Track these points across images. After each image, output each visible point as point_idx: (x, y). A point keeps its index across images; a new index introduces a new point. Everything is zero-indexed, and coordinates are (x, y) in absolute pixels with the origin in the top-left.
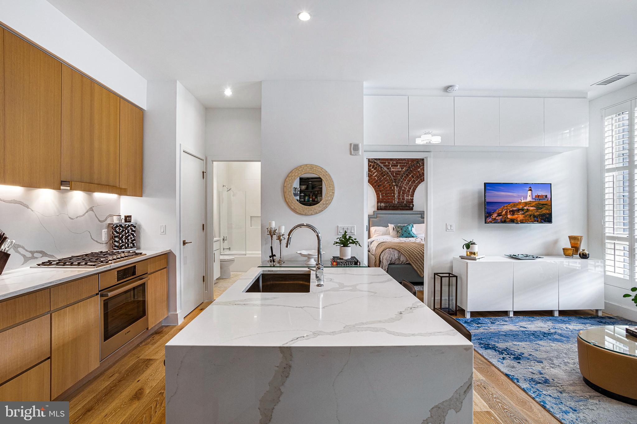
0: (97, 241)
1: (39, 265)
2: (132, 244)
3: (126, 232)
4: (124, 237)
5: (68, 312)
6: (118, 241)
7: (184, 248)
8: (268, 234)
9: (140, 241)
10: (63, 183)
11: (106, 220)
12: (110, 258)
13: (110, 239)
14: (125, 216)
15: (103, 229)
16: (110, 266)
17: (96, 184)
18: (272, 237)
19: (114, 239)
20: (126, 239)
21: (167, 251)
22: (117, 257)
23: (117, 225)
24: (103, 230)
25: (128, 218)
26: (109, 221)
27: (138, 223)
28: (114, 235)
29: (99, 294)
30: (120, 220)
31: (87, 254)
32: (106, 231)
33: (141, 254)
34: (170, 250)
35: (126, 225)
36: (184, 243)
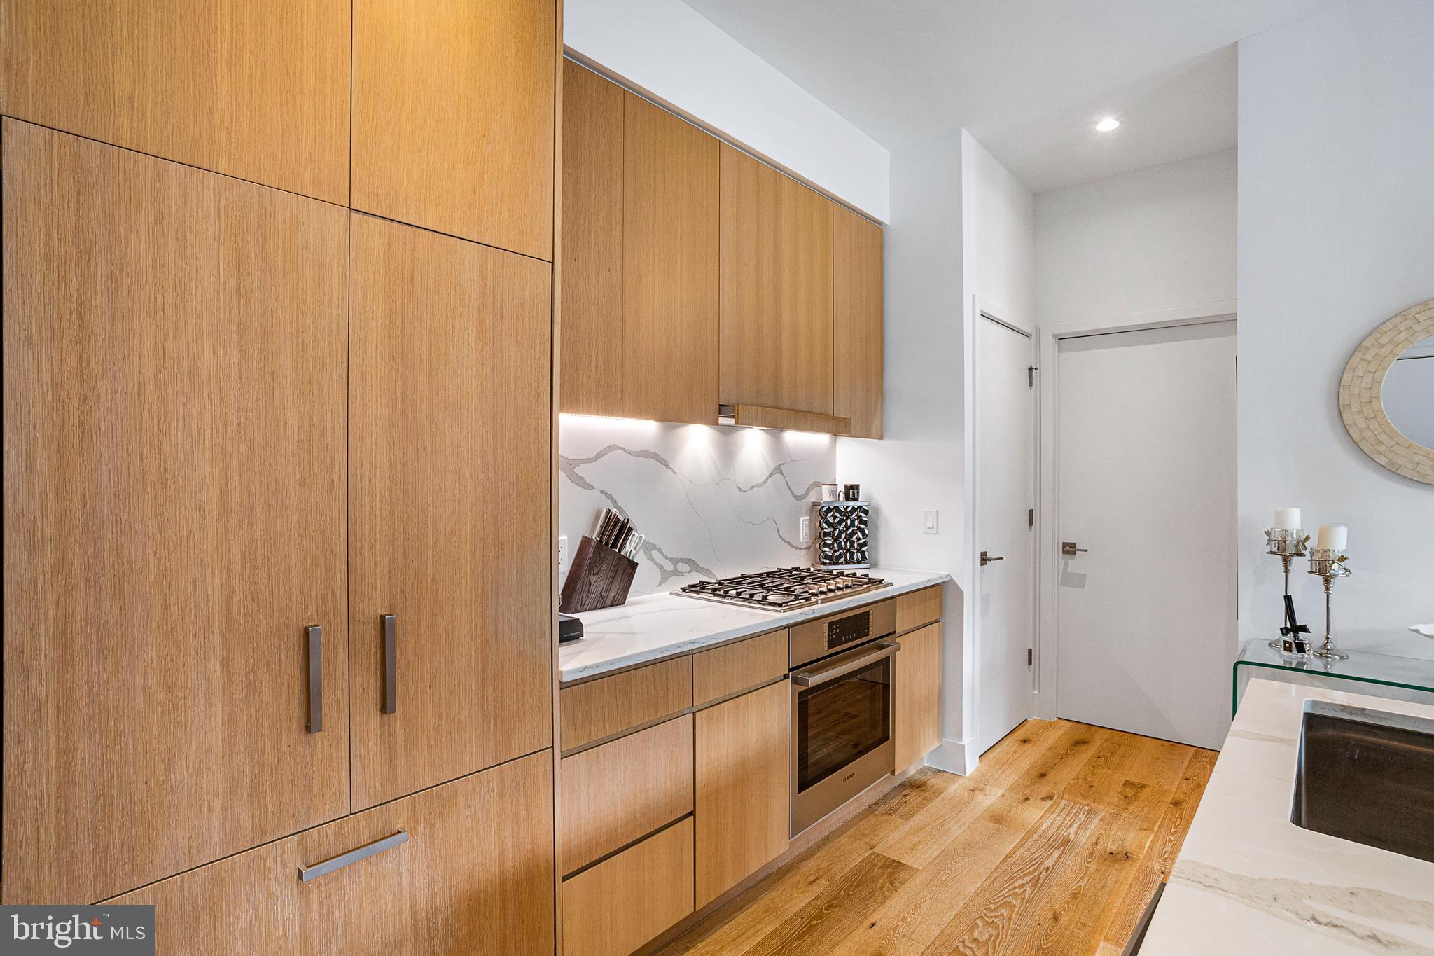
0: (789, 543)
1: (684, 590)
2: (859, 554)
3: (847, 523)
4: (843, 536)
5: (726, 716)
6: (830, 544)
7: (982, 572)
8: (1271, 552)
9: (877, 547)
10: (723, 409)
11: (807, 493)
12: (814, 589)
13: (815, 539)
14: (846, 487)
15: (803, 516)
16: (814, 610)
17: (787, 409)
18: (1287, 561)
19: (823, 540)
20: (847, 540)
21: (941, 578)
22: (829, 587)
23: (829, 507)
24: (802, 519)
25: (851, 491)
26: (812, 498)
27: (874, 504)
28: (823, 529)
29: (789, 677)
30: (835, 494)
31: (770, 573)
32: (807, 520)
33: (881, 581)
34: (948, 575)
35: (847, 507)
36: (984, 560)
